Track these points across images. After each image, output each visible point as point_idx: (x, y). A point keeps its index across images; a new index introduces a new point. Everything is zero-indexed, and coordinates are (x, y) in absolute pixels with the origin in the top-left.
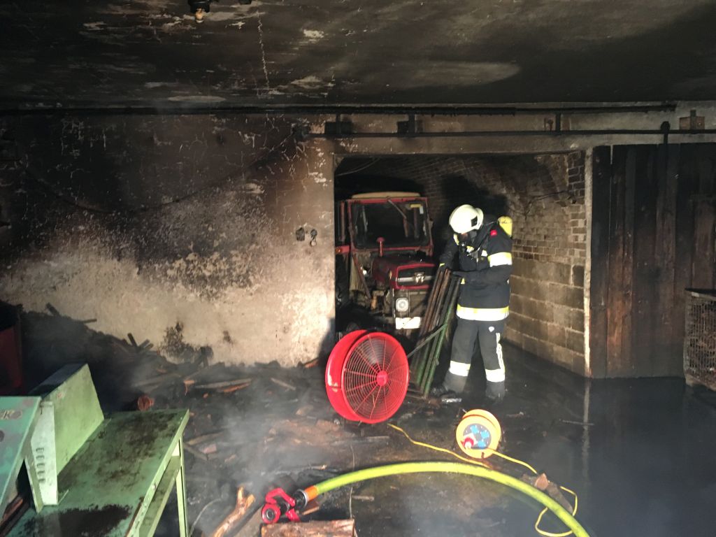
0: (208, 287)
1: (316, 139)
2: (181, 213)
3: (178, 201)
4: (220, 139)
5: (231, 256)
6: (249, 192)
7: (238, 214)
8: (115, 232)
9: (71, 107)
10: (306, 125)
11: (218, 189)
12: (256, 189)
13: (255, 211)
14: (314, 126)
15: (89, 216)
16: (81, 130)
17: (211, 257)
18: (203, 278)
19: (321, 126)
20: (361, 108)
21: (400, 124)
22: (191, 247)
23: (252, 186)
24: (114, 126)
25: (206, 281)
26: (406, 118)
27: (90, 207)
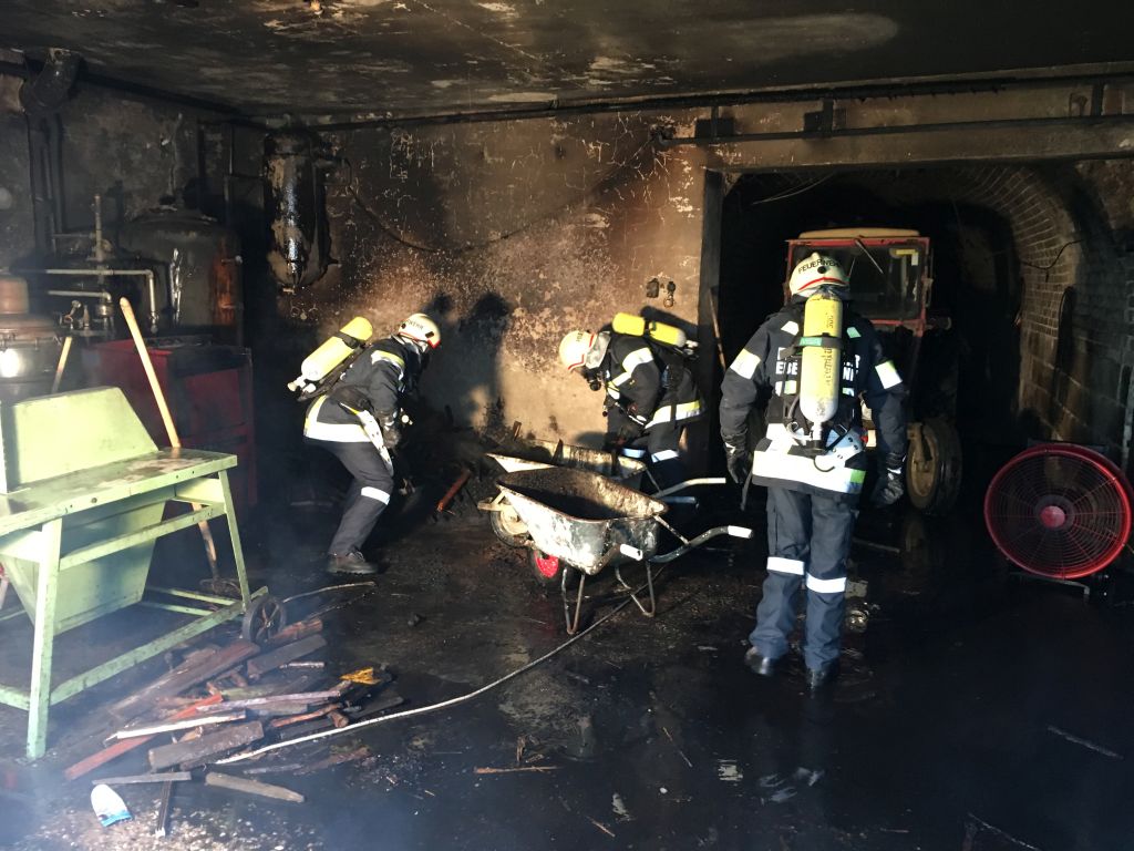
0: (535, 355)
1: (682, 146)
2: (509, 253)
3: (506, 237)
4: (560, 152)
5: (565, 314)
6: (591, 226)
7: (575, 256)
8: (439, 276)
9: (401, 116)
10: (670, 126)
11: (553, 221)
12: (600, 221)
13: (596, 253)
14: (680, 127)
15: (413, 254)
16: (410, 146)
17: (541, 315)
18: (529, 341)
19: (689, 127)
20: (751, 94)
21: (807, 116)
22: (518, 299)
23: (595, 217)
24: (442, 139)
25: (533, 345)
26: (818, 107)
27: (415, 243)
